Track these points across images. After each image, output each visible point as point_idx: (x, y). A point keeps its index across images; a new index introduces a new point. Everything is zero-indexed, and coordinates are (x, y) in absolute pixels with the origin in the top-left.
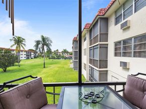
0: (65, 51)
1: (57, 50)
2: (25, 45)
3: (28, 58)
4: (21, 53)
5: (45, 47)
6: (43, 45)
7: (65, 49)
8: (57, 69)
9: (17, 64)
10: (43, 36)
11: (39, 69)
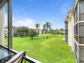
0: (62, 30)
1: (57, 29)
2: (40, 27)
3: (42, 33)
4: (40, 31)
5: (48, 27)
6: (47, 26)
7: (61, 28)
8: (54, 40)
9: (37, 36)
10: (47, 22)
11: (45, 39)
